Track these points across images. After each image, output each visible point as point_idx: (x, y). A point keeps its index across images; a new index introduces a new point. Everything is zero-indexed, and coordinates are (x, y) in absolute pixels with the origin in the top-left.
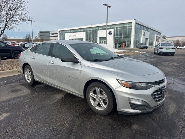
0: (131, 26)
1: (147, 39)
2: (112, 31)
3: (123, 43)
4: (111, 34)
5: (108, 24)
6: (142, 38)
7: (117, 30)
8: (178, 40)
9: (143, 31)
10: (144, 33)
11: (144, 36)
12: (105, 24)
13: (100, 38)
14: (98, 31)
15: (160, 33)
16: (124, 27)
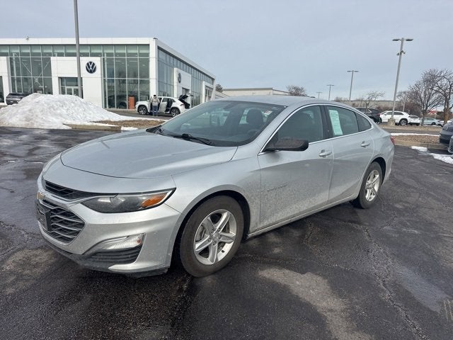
0: (147, 55)
1: (187, 90)
2: (97, 61)
3: (129, 96)
4: (94, 71)
5: (82, 41)
6: (175, 88)
7: (110, 62)
9: (175, 69)
10: (179, 75)
11: (180, 82)
12: (73, 41)
13: (61, 79)
14: (52, 58)
15: (213, 79)
16: (129, 55)
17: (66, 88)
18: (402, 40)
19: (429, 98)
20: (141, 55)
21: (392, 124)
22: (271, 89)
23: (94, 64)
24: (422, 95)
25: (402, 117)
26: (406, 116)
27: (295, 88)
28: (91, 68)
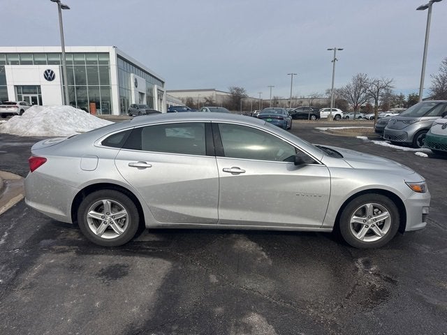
0: (107, 62)
1: (142, 94)
3: (91, 102)
4: (53, 78)
6: (133, 92)
8: (191, 98)
9: (132, 75)
10: (136, 80)
11: (136, 87)
13: (17, 87)
14: (6, 66)
15: (163, 83)
16: (89, 62)
17: (23, 96)
18: (335, 49)
19: (358, 97)
20: (101, 62)
21: (331, 120)
22: (214, 90)
23: (52, 72)
24: (353, 95)
25: (336, 113)
26: (339, 112)
27: (235, 89)
28: (49, 76)
